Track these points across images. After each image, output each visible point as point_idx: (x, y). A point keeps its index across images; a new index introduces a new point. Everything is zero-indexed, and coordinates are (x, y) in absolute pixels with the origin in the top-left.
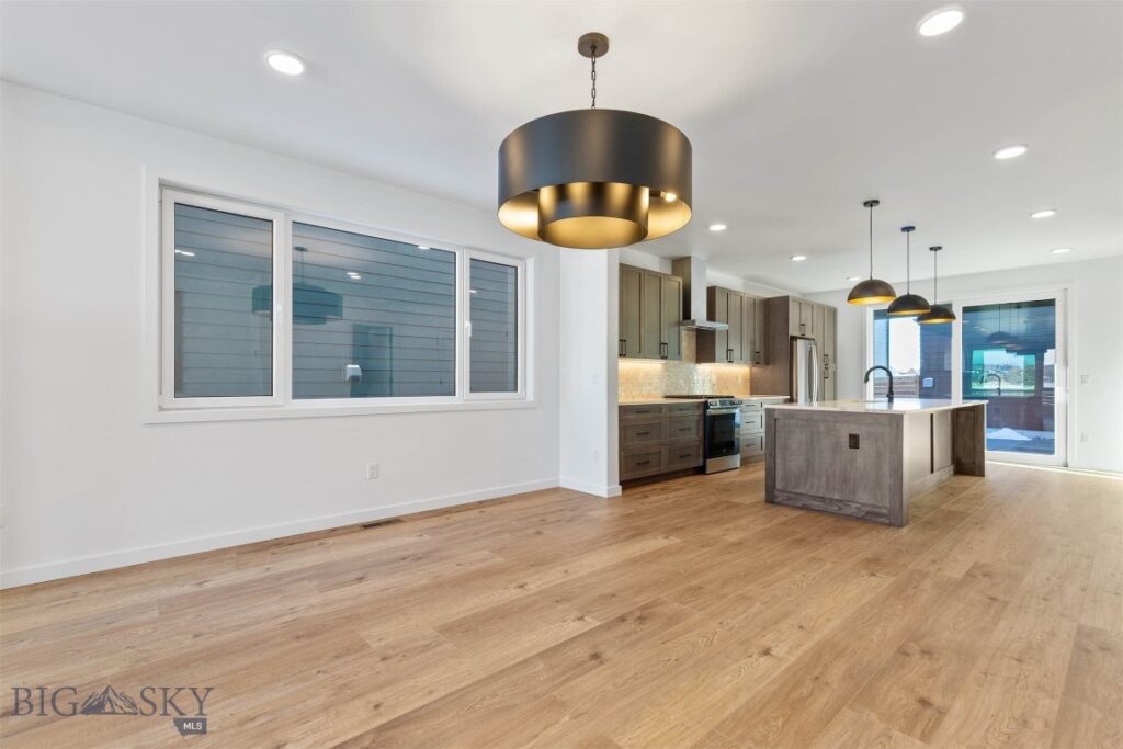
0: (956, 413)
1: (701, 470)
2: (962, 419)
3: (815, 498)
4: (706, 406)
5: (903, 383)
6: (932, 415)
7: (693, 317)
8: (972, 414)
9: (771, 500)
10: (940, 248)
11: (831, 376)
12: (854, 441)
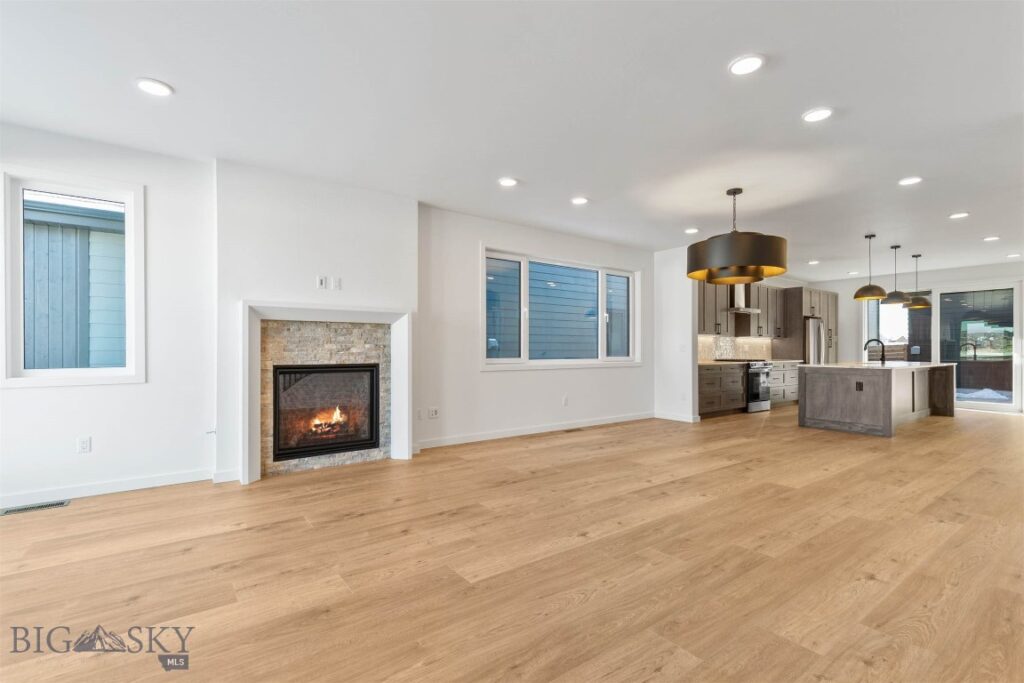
0: (933, 371)
1: (745, 410)
2: (937, 376)
3: (833, 422)
4: (748, 366)
5: (893, 351)
6: (913, 373)
7: (736, 306)
8: (944, 372)
9: (802, 424)
10: (920, 256)
11: (833, 345)
12: (860, 386)
